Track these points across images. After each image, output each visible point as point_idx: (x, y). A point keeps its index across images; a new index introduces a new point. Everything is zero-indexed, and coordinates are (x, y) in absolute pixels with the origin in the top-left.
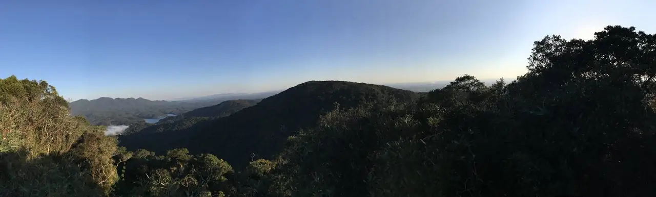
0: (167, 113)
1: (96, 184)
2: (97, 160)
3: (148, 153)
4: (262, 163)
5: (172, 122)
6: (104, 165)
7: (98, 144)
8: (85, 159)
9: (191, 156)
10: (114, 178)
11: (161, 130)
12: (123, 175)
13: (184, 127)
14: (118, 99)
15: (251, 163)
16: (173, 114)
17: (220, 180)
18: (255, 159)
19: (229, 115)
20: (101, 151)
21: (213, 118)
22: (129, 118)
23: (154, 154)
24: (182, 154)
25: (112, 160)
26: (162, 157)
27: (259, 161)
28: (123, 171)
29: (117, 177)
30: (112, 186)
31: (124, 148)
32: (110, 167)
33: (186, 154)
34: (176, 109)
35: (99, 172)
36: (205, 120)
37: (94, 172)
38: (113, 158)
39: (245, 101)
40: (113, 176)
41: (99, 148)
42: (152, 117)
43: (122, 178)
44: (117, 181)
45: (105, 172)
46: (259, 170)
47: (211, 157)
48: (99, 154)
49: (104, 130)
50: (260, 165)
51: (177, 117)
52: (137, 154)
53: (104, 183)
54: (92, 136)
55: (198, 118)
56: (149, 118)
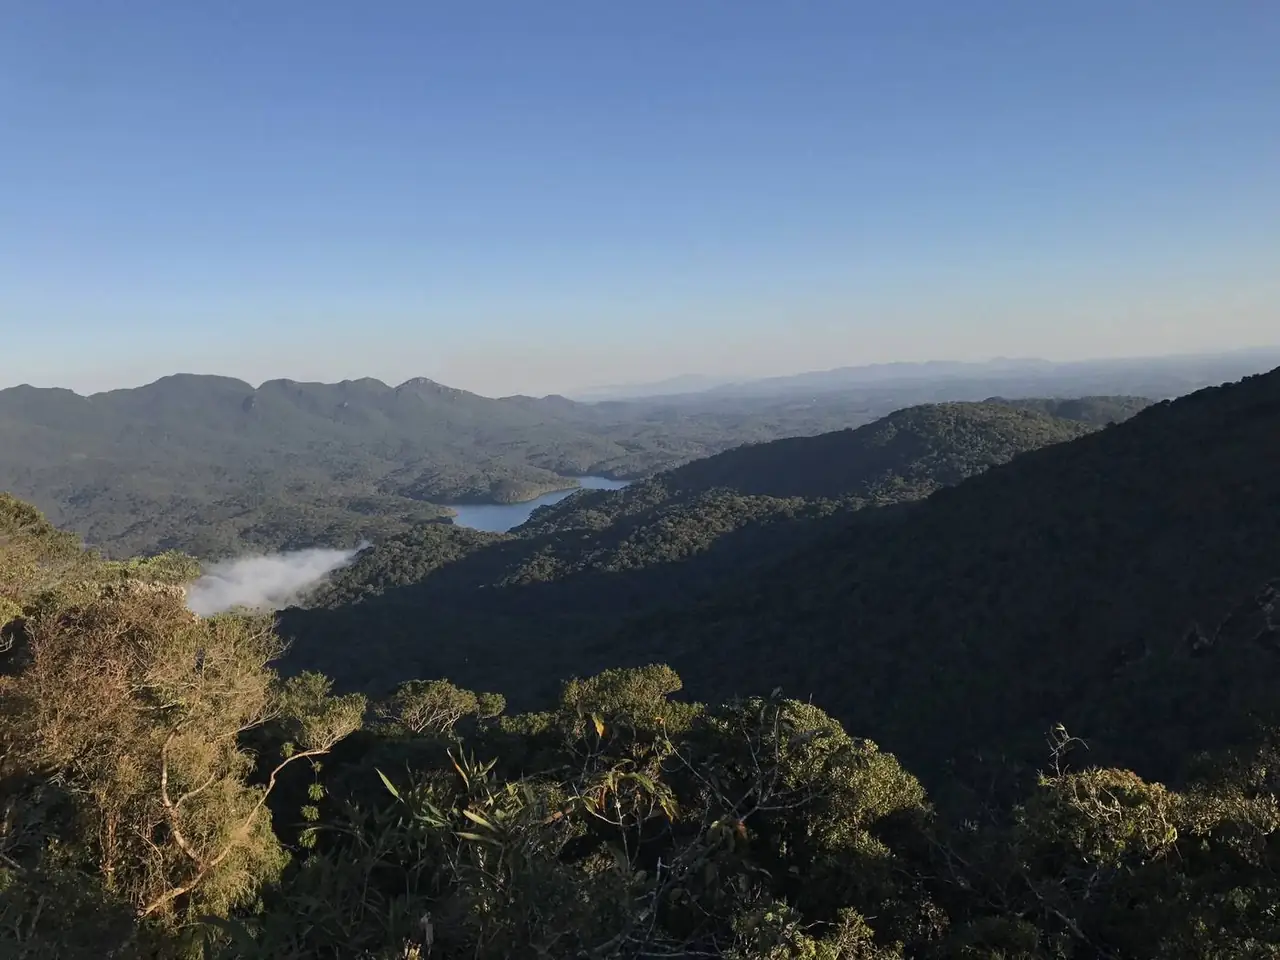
0: (573, 473)
1: (123, 915)
2: (127, 769)
3: (464, 701)
4: (1118, 791)
5: (598, 520)
6: (176, 790)
7: (137, 670)
8: (43, 773)
9: (697, 707)
10: (253, 865)
11: (542, 568)
12: (308, 838)
13: (669, 551)
14: (283, 384)
15: (1044, 781)
16: (609, 475)
17: (847, 852)
18: (1075, 761)
19: (927, 493)
20: (159, 711)
21: (828, 507)
22: (363, 506)
23: (497, 703)
24: (647, 698)
25: (237, 756)
26: (539, 721)
27: (1102, 775)
28: (311, 813)
29: (273, 857)
30: (240, 911)
31: (319, 682)
32: (221, 798)
33: (671, 697)
34: (621, 451)
35: (146, 837)
36: (783, 515)
37: (112, 846)
38: (245, 740)
39: (1026, 409)
40: (245, 850)
41: (148, 695)
42: (493, 496)
43: (300, 854)
44: (275, 879)
45: (192, 835)
46: (1097, 834)
47: (807, 716)
48: (140, 730)
49: (177, 581)
50: (1107, 801)
51: (629, 492)
52: (396, 710)
53: (180, 903)
54: (88, 621)
55: (740, 501)
56: (471, 498)
